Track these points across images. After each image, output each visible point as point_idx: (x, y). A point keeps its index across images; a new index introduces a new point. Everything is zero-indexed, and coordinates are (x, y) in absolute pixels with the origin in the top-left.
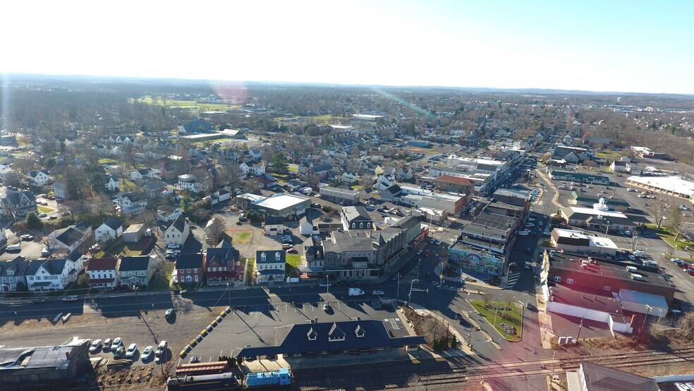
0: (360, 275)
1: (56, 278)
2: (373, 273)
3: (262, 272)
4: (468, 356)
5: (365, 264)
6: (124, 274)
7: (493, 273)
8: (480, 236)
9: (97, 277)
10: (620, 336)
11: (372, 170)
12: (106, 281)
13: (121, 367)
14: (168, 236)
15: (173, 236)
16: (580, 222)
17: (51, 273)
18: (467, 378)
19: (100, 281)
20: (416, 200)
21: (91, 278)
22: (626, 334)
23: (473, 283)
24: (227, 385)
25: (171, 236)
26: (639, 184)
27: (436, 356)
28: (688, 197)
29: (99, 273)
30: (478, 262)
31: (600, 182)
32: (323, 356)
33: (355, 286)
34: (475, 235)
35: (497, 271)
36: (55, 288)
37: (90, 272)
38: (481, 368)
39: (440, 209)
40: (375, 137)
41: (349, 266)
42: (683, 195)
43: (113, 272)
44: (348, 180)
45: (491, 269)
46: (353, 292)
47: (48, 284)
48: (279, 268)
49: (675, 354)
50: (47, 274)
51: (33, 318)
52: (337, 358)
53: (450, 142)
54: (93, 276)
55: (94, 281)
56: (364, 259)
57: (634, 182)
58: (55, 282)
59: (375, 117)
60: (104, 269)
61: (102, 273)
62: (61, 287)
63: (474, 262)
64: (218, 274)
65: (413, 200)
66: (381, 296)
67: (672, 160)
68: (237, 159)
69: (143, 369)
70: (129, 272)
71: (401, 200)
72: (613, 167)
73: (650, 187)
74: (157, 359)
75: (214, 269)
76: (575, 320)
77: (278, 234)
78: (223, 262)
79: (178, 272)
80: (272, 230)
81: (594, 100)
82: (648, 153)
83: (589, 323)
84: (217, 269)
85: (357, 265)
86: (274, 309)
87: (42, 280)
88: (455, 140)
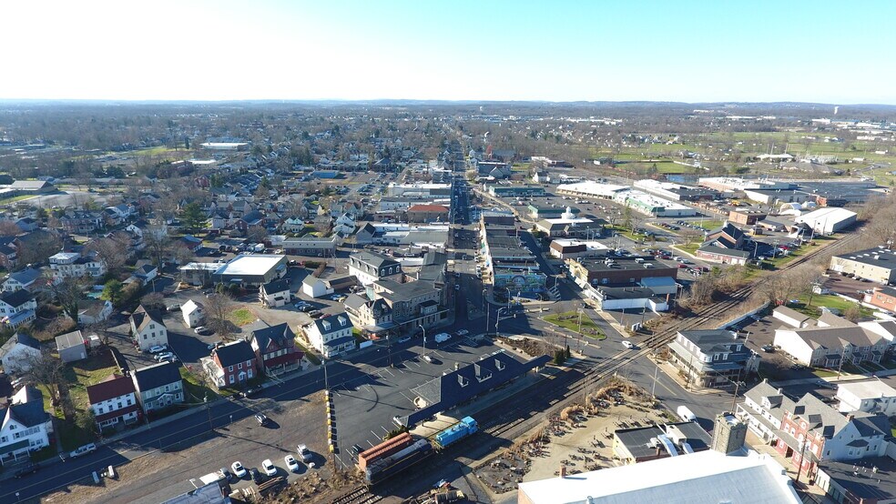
0: (431, 321)
1: (37, 431)
2: (443, 316)
3: (329, 344)
4: (584, 360)
5: (435, 307)
6: (149, 394)
7: (538, 290)
8: (511, 257)
9: (106, 410)
10: (663, 314)
11: (313, 211)
12: (122, 411)
13: (278, 487)
14: (145, 337)
15: (153, 335)
16: (559, 232)
17: (27, 424)
18: (600, 376)
19: (112, 414)
20: (401, 237)
21: (98, 413)
22: (665, 311)
23: (529, 303)
24: (426, 452)
25: (150, 336)
26: (568, 191)
27: (562, 368)
28: (610, 197)
29: (110, 403)
30: (524, 283)
31: (538, 194)
32: (475, 400)
33: (440, 331)
34: (506, 258)
35: (541, 287)
36: (36, 447)
37: (96, 407)
38: (601, 365)
39: (439, 242)
40: (269, 171)
41: (418, 314)
42: (606, 197)
43: (132, 397)
44: (297, 227)
45: (535, 287)
46: (441, 338)
47: (26, 443)
48: (346, 335)
49: (700, 316)
50: (20, 428)
51: (58, 490)
52: (487, 397)
53: (360, 169)
54: (101, 410)
55: (104, 417)
56: (431, 303)
57: (563, 190)
58: (33, 437)
59: (236, 144)
60: (118, 395)
61: (115, 403)
62: (46, 442)
63: (520, 282)
64: (277, 360)
65: (397, 237)
66: (467, 334)
67: (571, 167)
68: (99, 222)
69: (307, 480)
70: (156, 390)
71: (382, 239)
72: (536, 178)
73: (578, 193)
74: (311, 465)
75: (272, 355)
76: (628, 311)
77: (285, 303)
78: (281, 343)
79: (226, 371)
80: (277, 299)
81: (459, 111)
82: (550, 162)
83: (636, 311)
84: (276, 354)
85: (428, 310)
86: (378, 378)
87: (12, 441)
88: (365, 166)
